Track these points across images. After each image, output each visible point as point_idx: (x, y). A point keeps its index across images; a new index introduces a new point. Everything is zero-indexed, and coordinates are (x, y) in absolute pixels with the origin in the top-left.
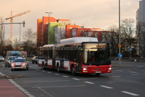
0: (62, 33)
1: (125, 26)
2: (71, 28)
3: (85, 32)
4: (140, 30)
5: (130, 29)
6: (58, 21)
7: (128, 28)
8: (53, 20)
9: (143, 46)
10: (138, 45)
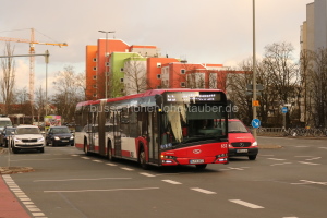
0: (139, 76)
1: (273, 60)
2: (159, 64)
3: (188, 73)
4: (305, 67)
5: (285, 65)
6: (130, 49)
7: (280, 63)
8: (120, 46)
9: (312, 102)
10: (302, 100)
